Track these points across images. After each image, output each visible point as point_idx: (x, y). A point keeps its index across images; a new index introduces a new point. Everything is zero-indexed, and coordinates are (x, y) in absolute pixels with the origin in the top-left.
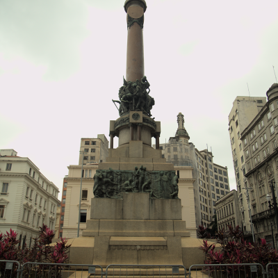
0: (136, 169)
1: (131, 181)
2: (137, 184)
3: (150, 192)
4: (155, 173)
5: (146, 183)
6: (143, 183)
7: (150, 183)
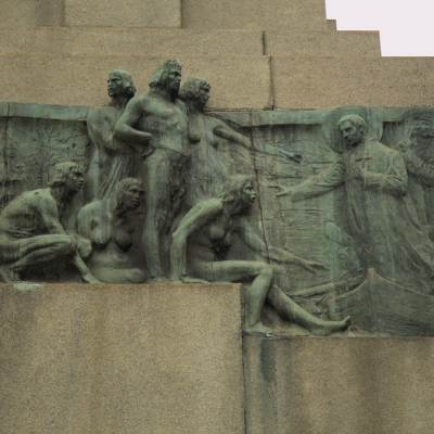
0: (121, 94)
1: (70, 194)
2: (129, 211)
3: (247, 278)
4: (287, 129)
5: (207, 204)
6: (177, 202)
7: (242, 207)
